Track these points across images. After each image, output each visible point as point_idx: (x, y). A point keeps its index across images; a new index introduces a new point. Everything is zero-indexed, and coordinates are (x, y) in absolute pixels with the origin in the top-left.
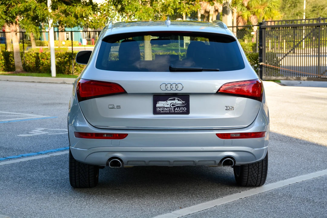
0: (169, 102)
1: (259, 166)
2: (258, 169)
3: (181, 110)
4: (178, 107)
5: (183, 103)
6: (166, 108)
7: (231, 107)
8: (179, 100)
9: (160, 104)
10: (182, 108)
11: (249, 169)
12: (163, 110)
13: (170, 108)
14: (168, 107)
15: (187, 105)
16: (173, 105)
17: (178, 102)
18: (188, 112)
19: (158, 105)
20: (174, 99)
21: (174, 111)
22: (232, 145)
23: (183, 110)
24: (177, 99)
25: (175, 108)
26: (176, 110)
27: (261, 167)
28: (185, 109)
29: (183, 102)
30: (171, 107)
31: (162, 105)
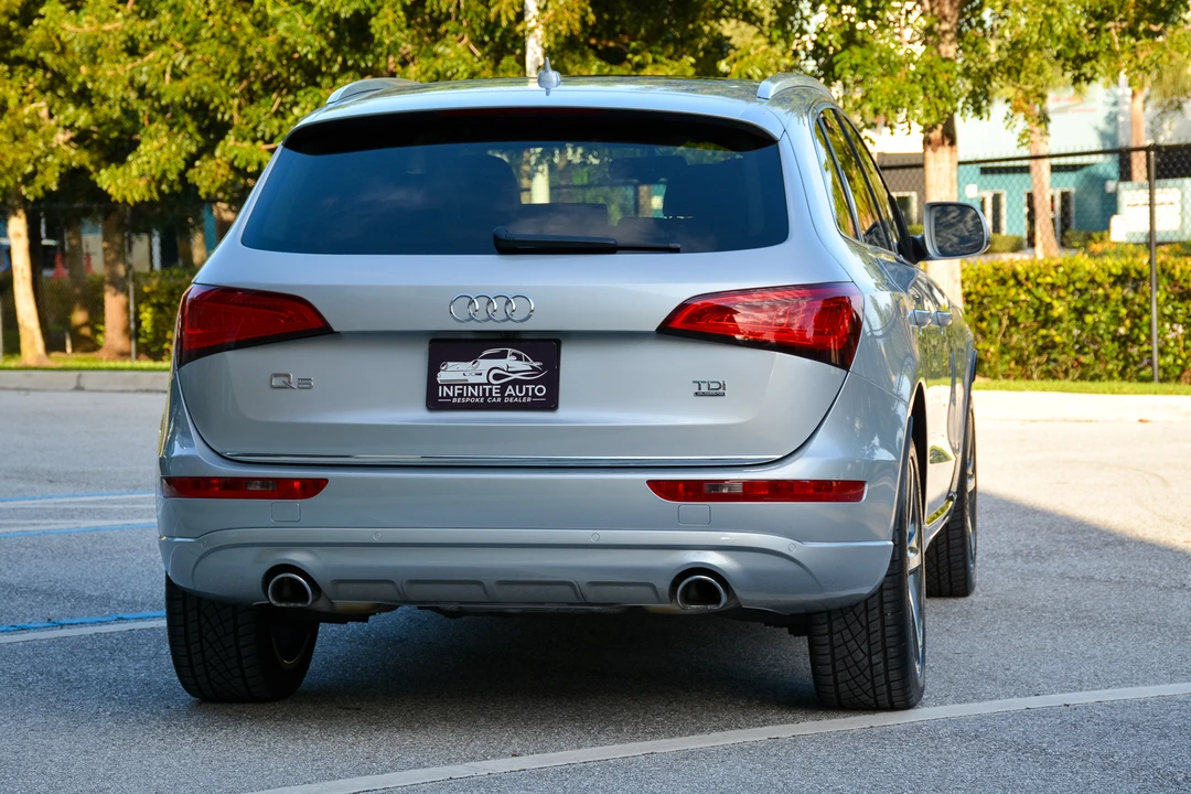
0: (485, 365)
1: (868, 623)
2: (869, 634)
3: (527, 395)
4: (514, 382)
5: (534, 369)
6: (473, 385)
7: (717, 386)
8: (519, 358)
9: (452, 372)
10: (530, 387)
11: (831, 633)
12: (460, 395)
13: (487, 387)
14: (479, 385)
15: (551, 378)
16: (497, 377)
17: (516, 365)
18: (550, 403)
19: (442, 376)
20: (503, 355)
21: (503, 397)
22: (710, 525)
23: (534, 395)
24: (513, 354)
25: (504, 387)
26: (510, 396)
27: (879, 627)
28: (540, 390)
29: (536, 364)
30: (489, 383)
31: (457, 376)
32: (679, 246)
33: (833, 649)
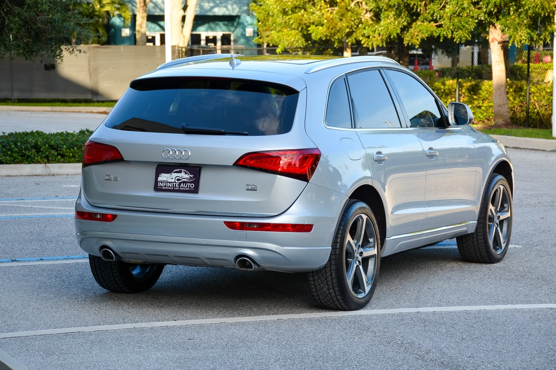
0: (174, 175)
1: (326, 277)
2: (327, 282)
3: (187, 187)
4: (184, 182)
5: (191, 177)
6: (170, 183)
7: (254, 187)
8: (186, 173)
9: (163, 177)
10: (189, 184)
11: (314, 280)
12: (165, 186)
13: (174, 184)
14: (172, 182)
15: (196, 181)
16: (178, 180)
17: (185, 176)
18: (195, 191)
19: (160, 179)
20: (180, 172)
21: (179, 187)
22: (246, 239)
23: (190, 188)
24: (184, 172)
25: (180, 184)
26: (182, 187)
27: (330, 279)
28: (192, 186)
29: (191, 176)
30: (175, 182)
31: (165, 179)
32: (247, 133)
33: (315, 286)
